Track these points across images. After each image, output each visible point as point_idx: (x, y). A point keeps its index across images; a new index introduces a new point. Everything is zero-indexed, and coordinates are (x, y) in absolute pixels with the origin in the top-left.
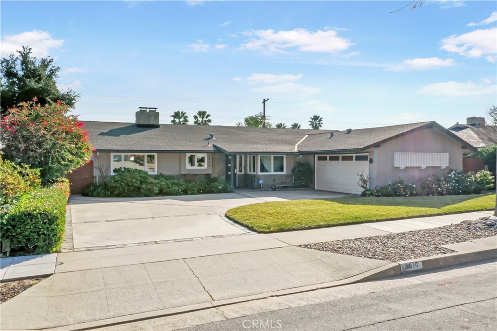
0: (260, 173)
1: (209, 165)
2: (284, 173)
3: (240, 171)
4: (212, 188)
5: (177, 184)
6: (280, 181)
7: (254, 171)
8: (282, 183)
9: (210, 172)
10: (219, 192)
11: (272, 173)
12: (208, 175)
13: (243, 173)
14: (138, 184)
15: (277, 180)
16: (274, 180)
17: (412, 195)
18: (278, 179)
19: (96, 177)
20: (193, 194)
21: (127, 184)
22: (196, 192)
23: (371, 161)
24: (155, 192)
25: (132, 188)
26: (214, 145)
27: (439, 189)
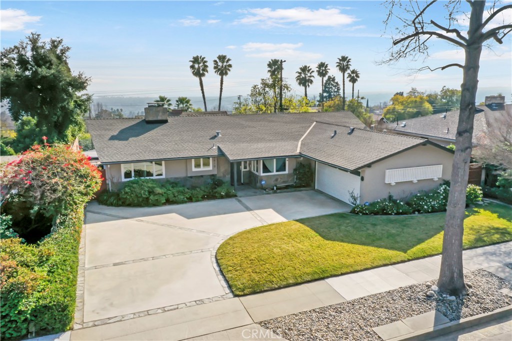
0: (262, 174)
1: (214, 166)
2: (287, 172)
3: (245, 168)
4: (216, 193)
5: (182, 192)
6: (282, 181)
7: (257, 171)
8: (284, 182)
9: (215, 173)
10: (222, 197)
11: (275, 173)
12: (213, 175)
13: (248, 169)
14: (146, 195)
15: (279, 180)
16: (277, 180)
17: (398, 214)
18: (281, 178)
19: (108, 184)
20: (197, 201)
21: (137, 195)
22: (200, 199)
23: (362, 179)
24: (163, 202)
25: (141, 200)
26: (218, 147)
27: (425, 207)
